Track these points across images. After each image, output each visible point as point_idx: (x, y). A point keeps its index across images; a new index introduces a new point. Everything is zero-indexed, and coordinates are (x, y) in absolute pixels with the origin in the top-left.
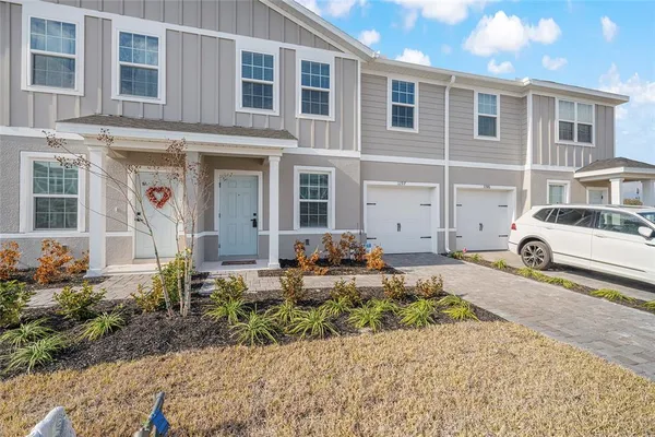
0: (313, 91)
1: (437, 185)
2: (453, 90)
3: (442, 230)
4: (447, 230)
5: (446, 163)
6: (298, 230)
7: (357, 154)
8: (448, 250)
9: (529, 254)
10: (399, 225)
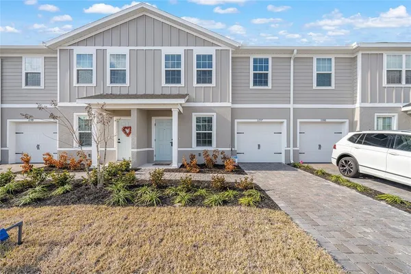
0: (203, 71)
1: (285, 121)
2: (296, 59)
3: (289, 149)
4: (291, 149)
5: (291, 106)
6: (195, 148)
7: (229, 104)
8: (292, 162)
9: (343, 166)
10: (259, 145)
